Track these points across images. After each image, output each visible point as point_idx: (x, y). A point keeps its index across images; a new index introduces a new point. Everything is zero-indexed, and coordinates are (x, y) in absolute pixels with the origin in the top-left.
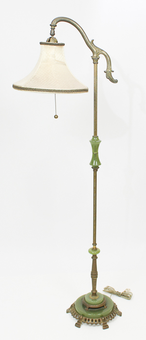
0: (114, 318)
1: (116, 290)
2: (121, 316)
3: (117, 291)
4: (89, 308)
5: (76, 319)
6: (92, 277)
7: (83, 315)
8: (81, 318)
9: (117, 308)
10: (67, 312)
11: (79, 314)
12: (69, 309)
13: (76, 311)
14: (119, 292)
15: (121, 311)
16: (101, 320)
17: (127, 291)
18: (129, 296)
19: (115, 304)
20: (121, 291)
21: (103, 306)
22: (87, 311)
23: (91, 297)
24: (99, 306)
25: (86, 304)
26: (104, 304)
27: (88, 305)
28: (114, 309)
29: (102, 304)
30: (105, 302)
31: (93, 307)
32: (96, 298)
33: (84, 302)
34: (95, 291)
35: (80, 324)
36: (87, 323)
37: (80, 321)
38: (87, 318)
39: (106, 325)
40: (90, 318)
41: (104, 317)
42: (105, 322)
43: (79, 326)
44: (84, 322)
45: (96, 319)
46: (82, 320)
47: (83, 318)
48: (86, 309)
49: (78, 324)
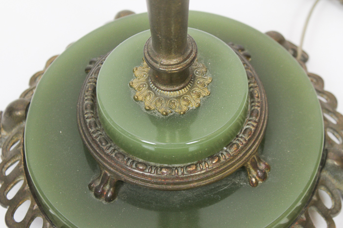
22: (104, 202)
23: (144, 90)
24: (208, 178)
25: (98, 146)
26: (248, 155)
27: (111, 158)
28: (325, 174)
29: (229, 161)
30: (255, 131)
31: (156, 183)
32: (185, 103)
33: (88, 121)
34: (175, 60)
48: (101, 185)
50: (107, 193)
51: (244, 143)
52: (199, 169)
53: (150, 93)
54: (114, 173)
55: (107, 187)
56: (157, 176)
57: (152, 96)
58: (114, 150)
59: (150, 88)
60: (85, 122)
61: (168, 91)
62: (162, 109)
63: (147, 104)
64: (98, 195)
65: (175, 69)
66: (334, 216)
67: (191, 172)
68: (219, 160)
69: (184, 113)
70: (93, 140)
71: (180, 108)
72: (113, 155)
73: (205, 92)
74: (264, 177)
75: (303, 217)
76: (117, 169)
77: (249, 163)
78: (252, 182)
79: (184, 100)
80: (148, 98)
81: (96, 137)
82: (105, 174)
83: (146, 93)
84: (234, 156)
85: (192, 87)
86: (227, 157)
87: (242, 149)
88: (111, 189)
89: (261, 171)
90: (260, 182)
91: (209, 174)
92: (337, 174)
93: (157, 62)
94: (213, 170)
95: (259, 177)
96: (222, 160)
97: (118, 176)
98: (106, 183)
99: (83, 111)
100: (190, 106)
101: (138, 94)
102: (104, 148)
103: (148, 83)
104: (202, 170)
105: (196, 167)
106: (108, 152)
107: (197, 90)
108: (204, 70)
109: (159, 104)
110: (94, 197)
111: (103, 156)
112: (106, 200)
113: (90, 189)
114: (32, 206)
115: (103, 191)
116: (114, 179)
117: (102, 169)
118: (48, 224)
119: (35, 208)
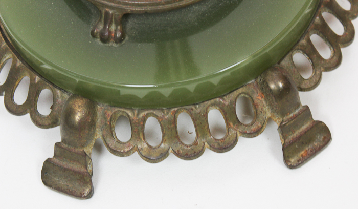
16: (257, 97)
22: (114, 45)
35: (83, 170)
36: (144, 154)
37: (79, 150)
38: (133, 110)
39: (304, 127)
40: (162, 110)
41: (279, 63)
42: (297, 111)
43: (75, 186)
44: (112, 147)
45: (218, 100)
46: (94, 132)
47: (99, 121)
48: (105, 27)
49: (65, 170)
50: (115, 34)
54: (117, 8)
55: (113, 28)
64: (104, 40)
76: (119, 3)
82: (107, 13)
88: (119, 27)
97: (122, 9)
98: (111, 23)
110: (101, 43)
112: (116, 42)
113: (94, 35)
114: (32, 80)
115: (110, 32)
116: (119, 15)
117: (101, 8)
118: (59, 92)
119: (37, 80)
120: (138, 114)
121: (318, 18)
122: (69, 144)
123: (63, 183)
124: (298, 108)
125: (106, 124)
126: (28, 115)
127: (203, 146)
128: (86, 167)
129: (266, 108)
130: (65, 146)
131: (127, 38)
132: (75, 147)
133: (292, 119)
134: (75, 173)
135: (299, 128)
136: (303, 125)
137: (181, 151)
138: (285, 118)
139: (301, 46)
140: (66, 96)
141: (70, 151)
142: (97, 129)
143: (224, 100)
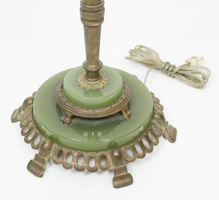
0: (151, 151)
1: (164, 58)
2: (173, 139)
3: (165, 60)
4: (73, 117)
5: (33, 147)
6: (83, 20)
7: (53, 140)
8: (46, 145)
9: (162, 117)
10: (14, 120)
11: (42, 133)
12: (20, 110)
13: (35, 123)
14: (172, 63)
15: (174, 126)
16: (109, 156)
17: (193, 62)
18: (200, 77)
19: (157, 101)
20: (178, 63)
21: (120, 113)
22: (66, 125)
23: (82, 82)
24: (107, 113)
25: (64, 103)
26: (123, 107)
27: (70, 107)
28: (154, 121)
29: (115, 108)
30: (125, 99)
31: (87, 115)
32: (98, 85)
33: (60, 96)
34: (94, 66)
35: (42, 166)
36: (64, 165)
37: (43, 158)
38: (65, 148)
39: (123, 174)
40: (75, 151)
41: (121, 148)
42: (122, 166)
43: (37, 171)
44: (54, 160)
45: (95, 153)
46: (50, 152)
47: (52, 149)
48: (65, 118)
49: (36, 164)
50: (68, 121)
51: (121, 102)
52: (104, 110)
53: (84, 83)
54: (71, 113)
55: (67, 119)
56: (88, 112)
57: (86, 83)
58: (70, 104)
59: (84, 81)
60: (59, 96)
61: (91, 81)
62: (89, 87)
63: (84, 86)
64: (63, 123)
65: (94, 70)
66: (159, 137)
67: (101, 111)
68: (111, 107)
69: (98, 89)
70: (62, 101)
71: (96, 87)
72: (70, 106)
73: (106, 83)
74: (129, 117)
75: (146, 134)
76: (72, 111)
77: (123, 110)
78: (125, 118)
79: (98, 84)
80: (84, 84)
81: (63, 100)
82: (67, 114)
83: (83, 82)
84: (118, 106)
85: (101, 81)
86: (115, 106)
87: (121, 104)
88: (70, 119)
89: (128, 114)
90: (128, 119)
91: (108, 112)
92: (159, 121)
93: (88, 67)
94: (110, 110)
95: (127, 116)
96: (113, 107)
97: (72, 113)
98: (67, 117)
99: (58, 93)
100: (100, 87)
101: (80, 83)
102: (67, 104)
103: (84, 80)
104: (105, 110)
105: (103, 109)
106: (68, 105)
107: (103, 82)
108: (105, 76)
109: (88, 86)
110: (62, 124)
111: (66, 106)
112: (67, 124)
113: (61, 121)
114: (36, 131)
115: (66, 120)
116: (70, 115)
117: (65, 112)
118: (43, 137)
119: (37, 132)
120: (66, 150)
121: (140, 139)
122: (40, 155)
123: (33, 169)
124: (122, 165)
125: (54, 151)
126: (31, 144)
127: (85, 168)
128: (43, 165)
129: (111, 162)
130: (39, 155)
131: (71, 124)
132: (42, 156)
133: (119, 168)
134: (39, 166)
135: (121, 173)
136: (123, 173)
137: (77, 167)
138: (117, 167)
139: (130, 145)
140: (45, 139)
141: (39, 157)
142: (51, 152)
143: (97, 153)
